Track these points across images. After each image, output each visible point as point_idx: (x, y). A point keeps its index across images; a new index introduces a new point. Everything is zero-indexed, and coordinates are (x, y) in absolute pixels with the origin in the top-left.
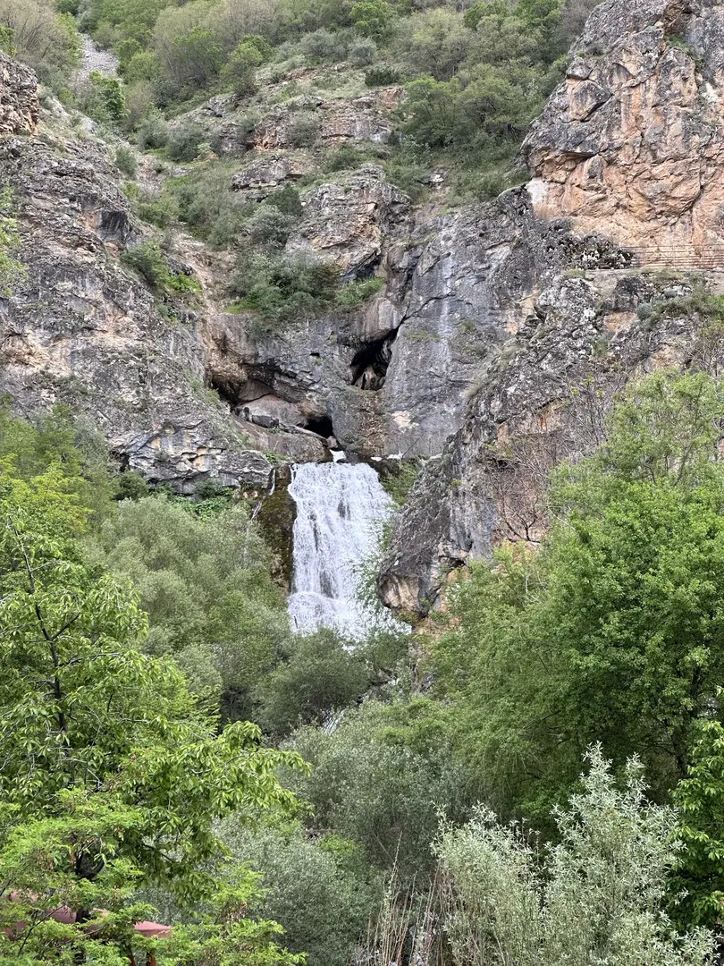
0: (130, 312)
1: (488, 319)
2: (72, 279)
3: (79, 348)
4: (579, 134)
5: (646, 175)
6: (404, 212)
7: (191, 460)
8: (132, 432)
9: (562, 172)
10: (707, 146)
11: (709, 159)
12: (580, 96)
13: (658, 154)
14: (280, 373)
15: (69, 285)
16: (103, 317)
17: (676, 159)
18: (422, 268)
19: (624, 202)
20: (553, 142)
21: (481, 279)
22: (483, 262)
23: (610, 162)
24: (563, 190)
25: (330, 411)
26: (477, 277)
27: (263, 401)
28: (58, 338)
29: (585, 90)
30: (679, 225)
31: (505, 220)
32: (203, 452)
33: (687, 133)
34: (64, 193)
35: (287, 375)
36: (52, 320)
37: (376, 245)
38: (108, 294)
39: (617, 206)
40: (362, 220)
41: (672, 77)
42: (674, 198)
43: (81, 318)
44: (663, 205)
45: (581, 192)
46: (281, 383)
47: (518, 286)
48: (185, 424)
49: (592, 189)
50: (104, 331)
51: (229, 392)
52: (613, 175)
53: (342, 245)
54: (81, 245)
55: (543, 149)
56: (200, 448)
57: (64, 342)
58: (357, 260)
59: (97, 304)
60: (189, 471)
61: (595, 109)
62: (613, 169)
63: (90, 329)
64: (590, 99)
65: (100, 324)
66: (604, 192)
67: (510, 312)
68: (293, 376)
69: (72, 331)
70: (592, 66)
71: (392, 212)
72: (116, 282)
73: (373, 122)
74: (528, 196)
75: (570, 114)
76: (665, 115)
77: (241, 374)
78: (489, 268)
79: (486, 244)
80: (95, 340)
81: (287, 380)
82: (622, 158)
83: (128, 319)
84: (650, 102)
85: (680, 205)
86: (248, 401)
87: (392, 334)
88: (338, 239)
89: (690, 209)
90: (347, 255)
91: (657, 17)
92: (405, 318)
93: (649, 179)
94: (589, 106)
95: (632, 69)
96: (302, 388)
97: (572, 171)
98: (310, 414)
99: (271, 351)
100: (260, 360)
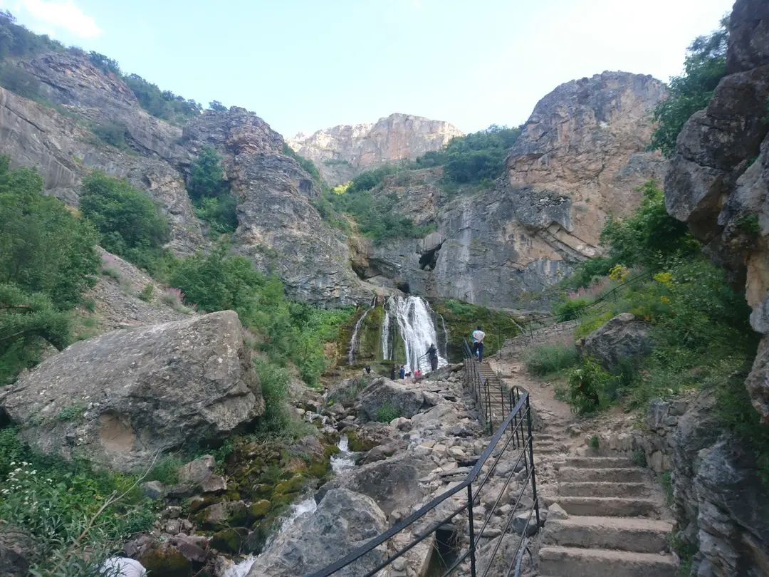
0: (306, 220)
1: (488, 236)
2: (278, 204)
3: (278, 236)
4: (536, 145)
5: (573, 160)
7: (331, 291)
8: (300, 275)
9: (526, 166)
10: (605, 146)
11: (606, 152)
12: (535, 130)
13: (579, 150)
14: (385, 263)
15: (277, 207)
16: (292, 222)
17: (588, 152)
19: (561, 174)
20: (522, 151)
21: (484, 220)
22: (485, 211)
23: (552, 157)
24: (527, 175)
25: (408, 281)
26: (482, 219)
27: (376, 277)
28: (268, 230)
29: (537, 127)
30: (592, 184)
31: (496, 192)
32: (338, 287)
33: (594, 140)
34: (281, 168)
35: (388, 265)
36: (267, 221)
37: (433, 213)
38: (296, 211)
39: (557, 177)
40: (426, 200)
41: (584, 117)
42: (589, 170)
43: (281, 221)
44: (583, 174)
45: (537, 172)
46: (385, 268)
47: (504, 218)
48: (328, 272)
49: (543, 170)
50: (292, 228)
51: (361, 273)
52: (555, 162)
53: (416, 211)
54: (286, 190)
55: (516, 156)
56: (337, 285)
57: (271, 233)
58: (423, 218)
59: (289, 216)
60: (329, 296)
61: (543, 135)
62: (555, 160)
63: (285, 227)
64: (540, 130)
65: (290, 224)
66: (550, 171)
67: (500, 232)
68: (391, 265)
69: (276, 227)
70: (541, 116)
71: (440, 200)
72: (301, 205)
73: (433, 177)
75: (530, 139)
76: (581, 132)
77: (366, 263)
78: (488, 214)
79: (487, 203)
80: (286, 232)
81: (388, 267)
82: (560, 154)
83: (305, 223)
84: (572, 129)
85: (592, 174)
86: (368, 278)
87: (439, 247)
88: (414, 208)
89: (597, 176)
90: (419, 216)
91: (574, 93)
92: (445, 240)
93: (575, 162)
94: (540, 134)
95: (562, 114)
96: (396, 270)
97: (532, 164)
98: (399, 284)
99: (380, 252)
100: (374, 257)
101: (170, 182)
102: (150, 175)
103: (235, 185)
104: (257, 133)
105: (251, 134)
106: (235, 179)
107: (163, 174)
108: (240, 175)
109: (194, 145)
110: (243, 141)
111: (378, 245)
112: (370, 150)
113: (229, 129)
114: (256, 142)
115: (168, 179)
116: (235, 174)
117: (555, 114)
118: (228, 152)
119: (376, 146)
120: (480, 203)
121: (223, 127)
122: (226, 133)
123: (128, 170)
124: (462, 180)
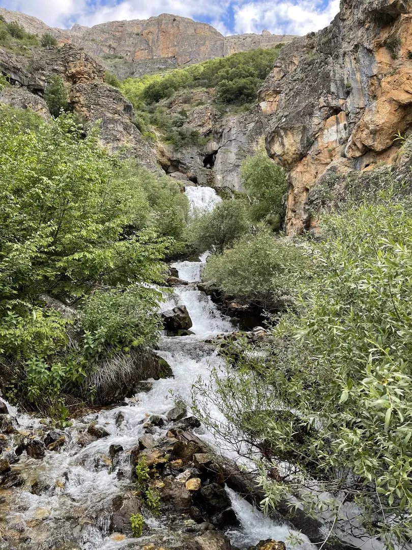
0: (132, 135)
1: (247, 146)
2: (113, 124)
3: (115, 146)
4: (278, 84)
6: (219, 118)
9: (272, 98)
12: (279, 72)
14: (181, 163)
15: (112, 126)
16: (123, 137)
18: (225, 131)
20: (269, 88)
21: (245, 134)
22: (245, 128)
24: (272, 104)
25: (196, 175)
26: (244, 133)
27: (175, 173)
28: (108, 143)
29: (280, 70)
31: (252, 115)
34: (111, 97)
35: (183, 164)
36: (106, 136)
37: (211, 127)
38: (125, 129)
40: (206, 118)
43: (116, 136)
46: (181, 167)
47: (257, 134)
50: (123, 141)
51: (166, 169)
53: (200, 126)
54: (116, 113)
55: (266, 90)
57: (110, 144)
58: (205, 131)
59: (121, 132)
61: (283, 77)
63: (119, 140)
65: (122, 139)
67: (254, 143)
68: (185, 164)
69: (113, 140)
70: (283, 63)
71: (215, 118)
72: (128, 125)
73: (208, 97)
74: (260, 107)
75: (275, 79)
77: (169, 163)
78: (247, 130)
79: (246, 123)
80: (120, 144)
81: (183, 166)
83: (131, 137)
86: (171, 173)
87: (216, 152)
88: (199, 123)
90: (202, 129)
91: (304, 47)
92: (220, 147)
94: (282, 76)
95: (296, 63)
96: (188, 168)
97: (275, 97)
98: (190, 177)
99: (178, 156)
100: (174, 159)
101: (41, 109)
102: (28, 104)
103: (77, 107)
104: (89, 67)
105: (85, 68)
106: (77, 103)
107: (36, 103)
108: (81, 100)
109: (43, 74)
110: (79, 73)
111: (176, 151)
112: (143, 47)
113: (68, 63)
114: (89, 74)
115: (40, 106)
116: (77, 99)
117: (291, 62)
118: (68, 81)
119: (148, 44)
120: (242, 122)
121: (62, 61)
122: (65, 66)
123: (10, 100)
124: (229, 101)
